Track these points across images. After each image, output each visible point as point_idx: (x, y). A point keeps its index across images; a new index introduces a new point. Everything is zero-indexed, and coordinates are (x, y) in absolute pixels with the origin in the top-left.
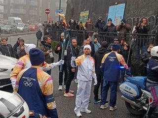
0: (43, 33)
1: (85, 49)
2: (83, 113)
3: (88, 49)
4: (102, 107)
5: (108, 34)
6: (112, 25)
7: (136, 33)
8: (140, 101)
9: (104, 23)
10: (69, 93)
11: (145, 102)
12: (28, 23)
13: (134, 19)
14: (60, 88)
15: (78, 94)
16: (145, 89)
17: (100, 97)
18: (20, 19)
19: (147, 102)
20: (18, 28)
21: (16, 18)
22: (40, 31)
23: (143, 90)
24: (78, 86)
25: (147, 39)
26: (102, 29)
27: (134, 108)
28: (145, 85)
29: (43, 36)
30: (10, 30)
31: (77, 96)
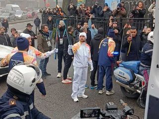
0: (41, 20)
1: (81, 36)
2: (80, 98)
3: (83, 36)
4: (100, 92)
5: (105, 19)
6: (108, 10)
7: (132, 17)
8: (133, 85)
9: (101, 8)
10: (67, 80)
11: (138, 85)
12: (26, 10)
13: (130, 3)
14: (59, 75)
15: (75, 80)
16: (138, 73)
17: (96, 82)
18: (18, 6)
19: (141, 85)
20: (16, 15)
21: (14, 6)
22: (38, 18)
23: (136, 75)
24: (75, 73)
25: (143, 23)
26: (99, 14)
27: (128, 91)
28: (138, 69)
29: (41, 23)
30: (9, 18)
31: (74, 82)
